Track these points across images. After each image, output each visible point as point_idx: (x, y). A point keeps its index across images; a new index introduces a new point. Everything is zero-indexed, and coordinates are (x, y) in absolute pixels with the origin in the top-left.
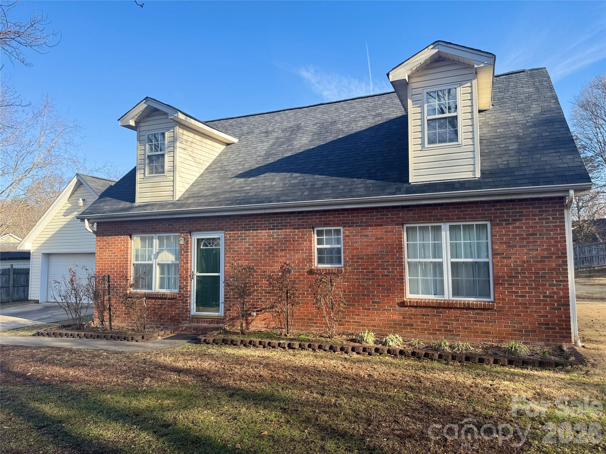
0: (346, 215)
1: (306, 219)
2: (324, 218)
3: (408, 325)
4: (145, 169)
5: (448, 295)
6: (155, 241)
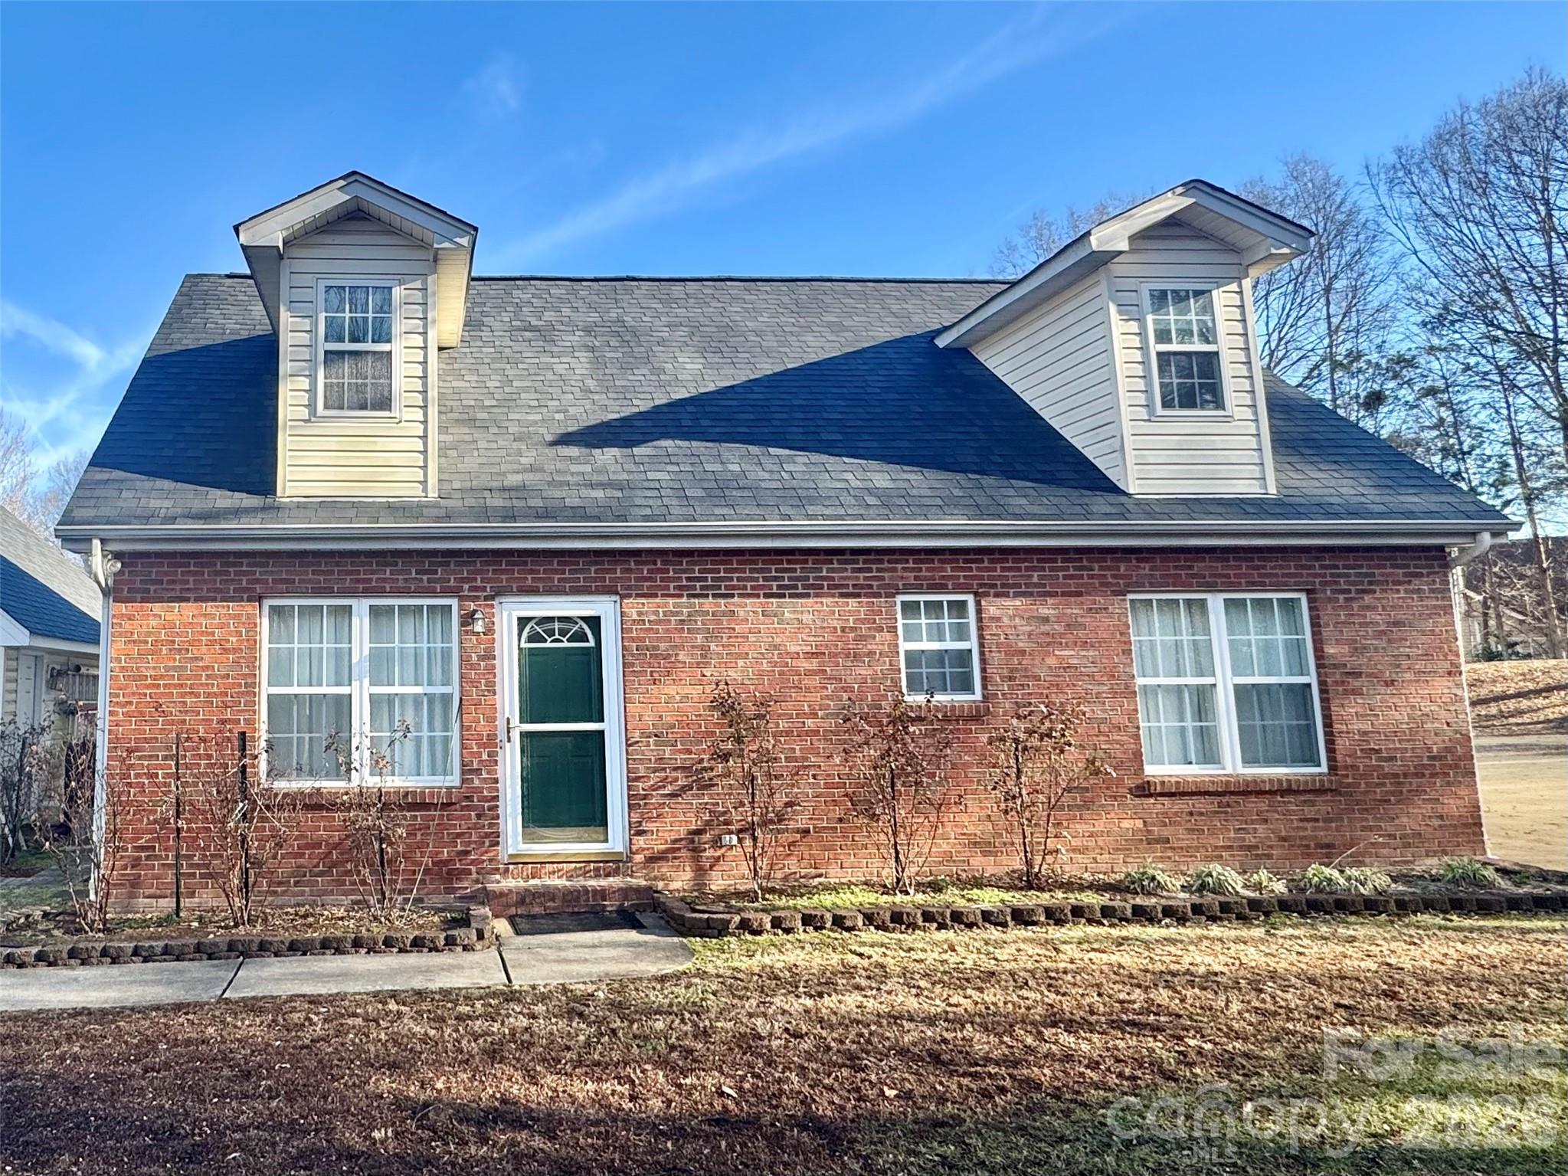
0: (986, 564)
1: (879, 570)
2: (928, 569)
3: (1157, 841)
4: (312, 391)
5: (1232, 764)
6: (355, 620)
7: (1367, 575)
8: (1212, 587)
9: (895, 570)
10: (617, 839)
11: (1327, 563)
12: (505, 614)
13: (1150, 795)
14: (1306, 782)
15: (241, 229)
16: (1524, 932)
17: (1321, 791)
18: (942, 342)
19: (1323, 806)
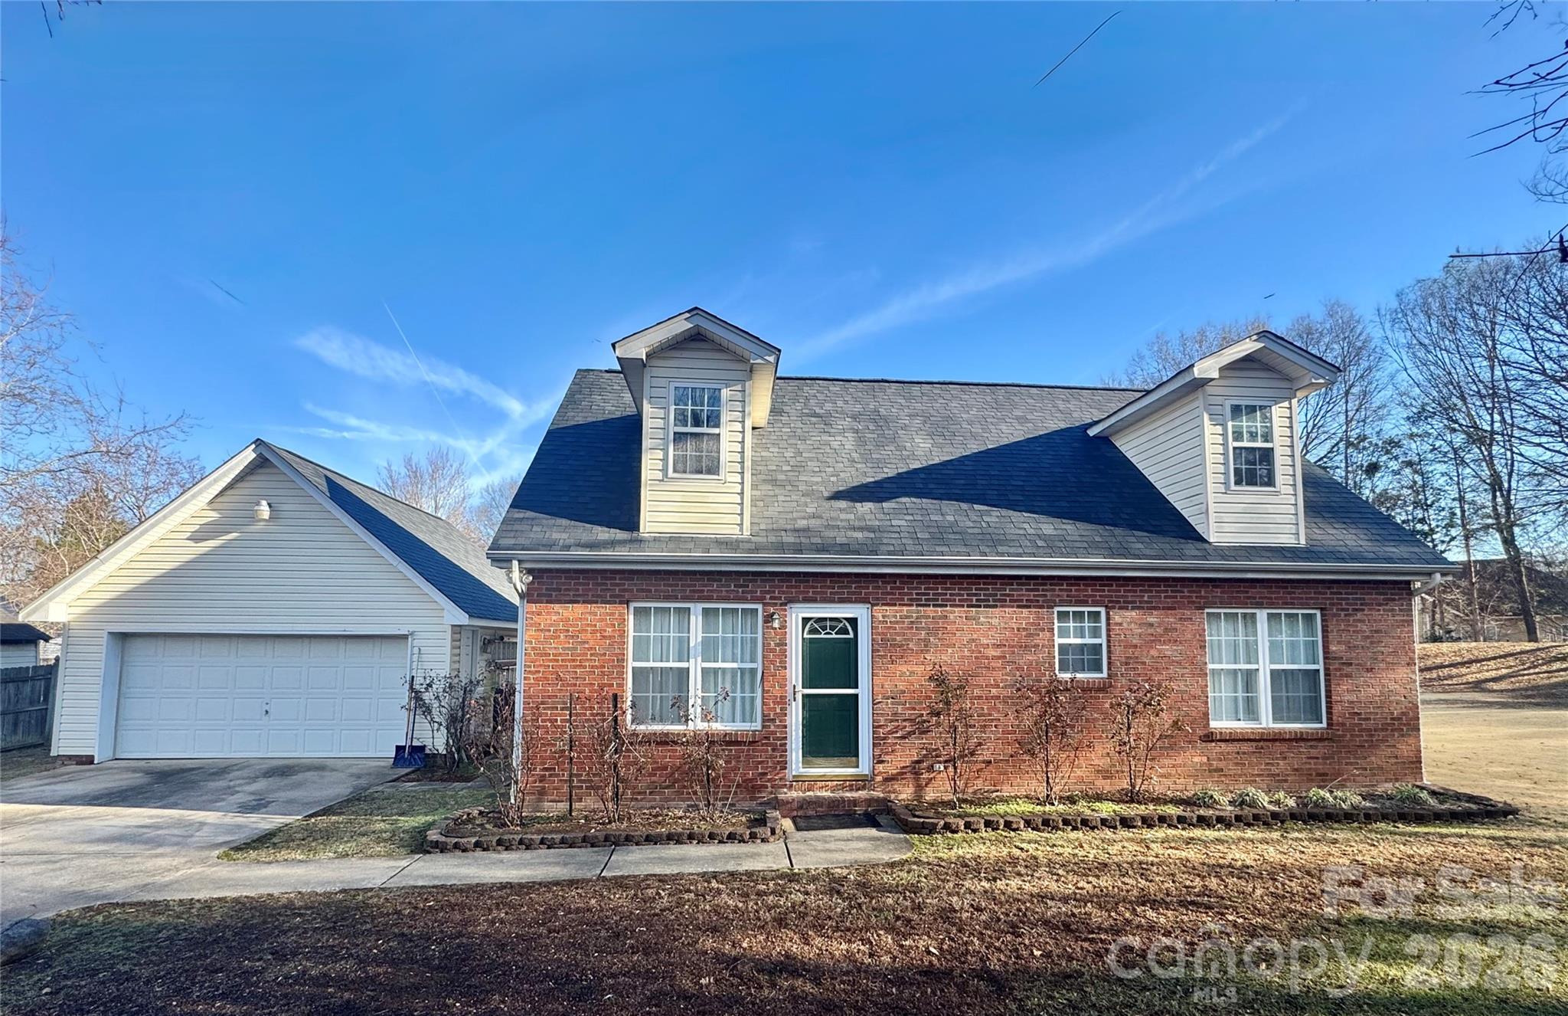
0: (1114, 588)
1: (1043, 590)
2: (1076, 590)
3: (1216, 770)
4: (665, 460)
5: (1267, 721)
6: (693, 618)
7: (1360, 599)
8: (1260, 606)
9: (1054, 590)
10: (864, 767)
11: (1335, 590)
12: (794, 616)
13: (1212, 741)
14: (1313, 734)
15: (617, 345)
16: (1443, 836)
17: (1320, 740)
18: (1092, 432)
19: (1321, 750)
